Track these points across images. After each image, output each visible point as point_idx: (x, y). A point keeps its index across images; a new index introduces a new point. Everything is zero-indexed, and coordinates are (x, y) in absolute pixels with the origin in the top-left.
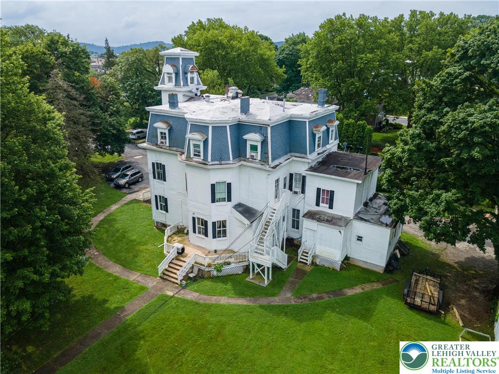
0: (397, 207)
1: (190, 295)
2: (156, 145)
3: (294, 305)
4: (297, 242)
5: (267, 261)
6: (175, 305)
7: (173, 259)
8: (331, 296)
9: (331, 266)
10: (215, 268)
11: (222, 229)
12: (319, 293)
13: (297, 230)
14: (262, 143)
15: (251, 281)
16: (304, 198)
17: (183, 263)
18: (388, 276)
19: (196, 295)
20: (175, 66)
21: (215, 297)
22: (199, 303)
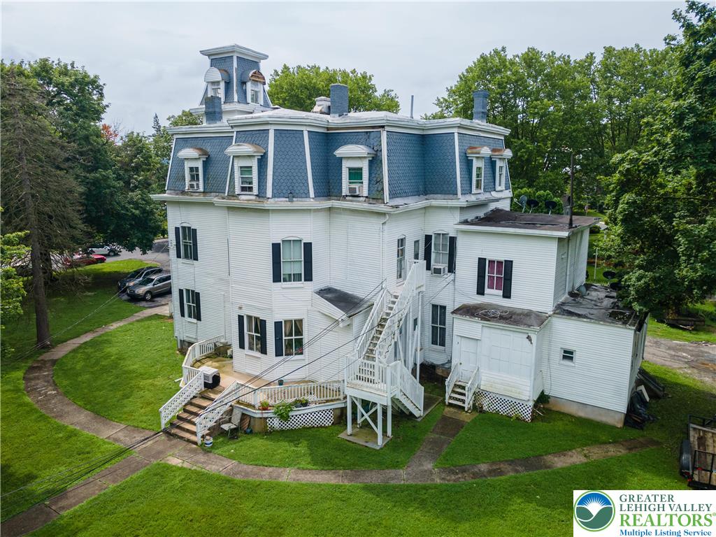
0: (645, 283)
1: (219, 465)
2: (183, 193)
3: (441, 484)
4: (443, 371)
5: (381, 394)
6: (180, 485)
7: (194, 397)
8: (519, 468)
9: (513, 414)
10: (275, 413)
11: (294, 337)
12: (494, 463)
13: (442, 348)
14: (370, 162)
15: (349, 438)
16: (454, 280)
17: (210, 402)
18: (635, 433)
19: (230, 464)
20: (226, 71)
21: (270, 469)
22: (233, 480)
